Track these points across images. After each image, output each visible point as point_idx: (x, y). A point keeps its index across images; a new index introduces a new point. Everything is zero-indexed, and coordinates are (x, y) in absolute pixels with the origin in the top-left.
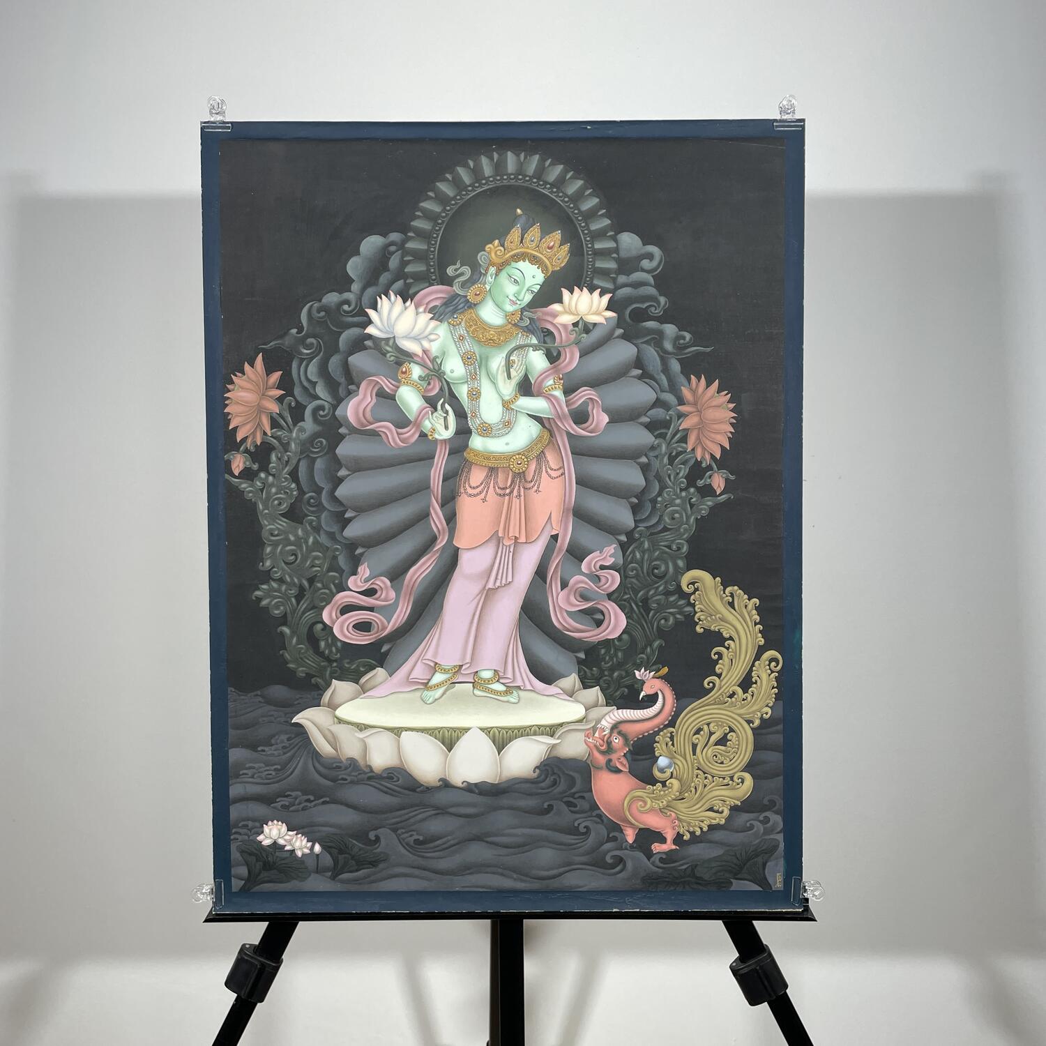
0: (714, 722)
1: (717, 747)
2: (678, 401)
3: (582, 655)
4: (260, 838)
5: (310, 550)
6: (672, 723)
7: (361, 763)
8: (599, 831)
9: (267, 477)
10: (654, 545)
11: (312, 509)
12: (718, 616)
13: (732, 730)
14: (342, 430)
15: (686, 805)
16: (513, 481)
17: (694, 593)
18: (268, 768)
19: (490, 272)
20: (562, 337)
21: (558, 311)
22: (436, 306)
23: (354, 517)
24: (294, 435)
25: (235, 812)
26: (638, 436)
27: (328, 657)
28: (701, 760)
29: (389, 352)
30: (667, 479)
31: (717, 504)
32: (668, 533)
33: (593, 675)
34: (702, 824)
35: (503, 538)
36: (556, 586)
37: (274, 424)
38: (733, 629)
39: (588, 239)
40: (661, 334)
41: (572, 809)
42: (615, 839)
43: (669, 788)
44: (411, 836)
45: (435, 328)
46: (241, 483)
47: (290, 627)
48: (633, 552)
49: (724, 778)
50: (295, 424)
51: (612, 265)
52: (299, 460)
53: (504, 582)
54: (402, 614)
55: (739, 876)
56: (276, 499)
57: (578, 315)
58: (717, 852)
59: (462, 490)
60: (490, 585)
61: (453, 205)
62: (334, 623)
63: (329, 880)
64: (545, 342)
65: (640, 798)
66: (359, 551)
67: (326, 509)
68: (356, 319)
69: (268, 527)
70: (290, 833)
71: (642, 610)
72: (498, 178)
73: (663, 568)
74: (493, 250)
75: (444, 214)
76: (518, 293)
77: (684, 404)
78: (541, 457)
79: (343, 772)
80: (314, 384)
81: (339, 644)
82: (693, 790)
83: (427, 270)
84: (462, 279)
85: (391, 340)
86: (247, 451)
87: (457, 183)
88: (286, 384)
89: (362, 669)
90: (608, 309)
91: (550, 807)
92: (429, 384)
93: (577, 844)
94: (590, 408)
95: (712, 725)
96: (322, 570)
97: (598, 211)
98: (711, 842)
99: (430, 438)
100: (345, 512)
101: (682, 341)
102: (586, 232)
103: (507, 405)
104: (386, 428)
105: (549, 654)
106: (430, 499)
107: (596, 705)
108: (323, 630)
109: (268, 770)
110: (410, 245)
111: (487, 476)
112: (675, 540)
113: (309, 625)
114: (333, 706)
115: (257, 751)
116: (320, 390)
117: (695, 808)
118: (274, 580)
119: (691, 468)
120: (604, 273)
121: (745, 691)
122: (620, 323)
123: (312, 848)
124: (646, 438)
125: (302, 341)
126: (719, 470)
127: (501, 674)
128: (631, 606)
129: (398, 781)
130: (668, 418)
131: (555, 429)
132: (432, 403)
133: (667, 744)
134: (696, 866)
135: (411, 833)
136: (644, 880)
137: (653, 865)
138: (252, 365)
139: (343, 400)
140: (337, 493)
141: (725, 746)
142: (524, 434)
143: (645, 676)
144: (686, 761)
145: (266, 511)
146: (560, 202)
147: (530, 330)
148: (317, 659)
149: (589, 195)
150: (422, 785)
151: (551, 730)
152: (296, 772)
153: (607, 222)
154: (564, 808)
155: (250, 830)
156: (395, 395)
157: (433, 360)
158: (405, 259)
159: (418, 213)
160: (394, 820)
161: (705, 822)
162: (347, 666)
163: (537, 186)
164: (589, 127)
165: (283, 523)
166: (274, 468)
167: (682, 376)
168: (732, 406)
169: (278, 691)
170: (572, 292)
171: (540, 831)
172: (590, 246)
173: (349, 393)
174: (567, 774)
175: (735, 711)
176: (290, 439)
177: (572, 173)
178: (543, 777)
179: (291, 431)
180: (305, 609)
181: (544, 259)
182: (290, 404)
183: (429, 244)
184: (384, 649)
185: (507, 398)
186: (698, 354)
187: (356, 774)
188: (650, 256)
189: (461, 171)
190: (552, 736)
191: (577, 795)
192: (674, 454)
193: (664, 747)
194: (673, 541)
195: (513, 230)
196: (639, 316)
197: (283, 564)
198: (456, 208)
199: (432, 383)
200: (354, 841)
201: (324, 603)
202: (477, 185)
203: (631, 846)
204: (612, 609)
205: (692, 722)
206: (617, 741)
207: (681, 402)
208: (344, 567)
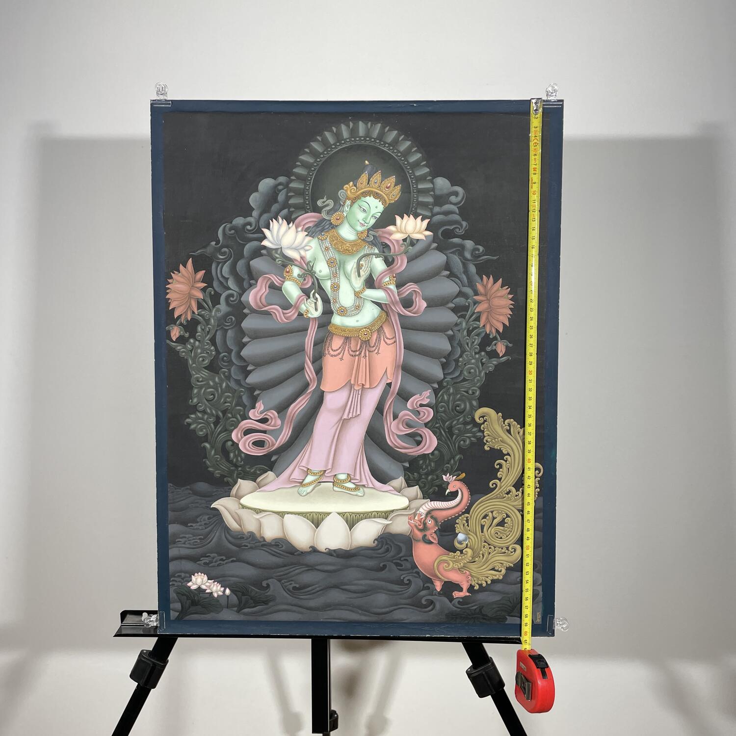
0: (496, 510)
1: (497, 527)
2: (474, 292)
3: (407, 465)
4: (190, 584)
5: (223, 392)
6: (467, 511)
7: (258, 535)
8: (417, 583)
9: (194, 343)
10: (457, 391)
11: (224, 364)
12: (500, 439)
13: (508, 516)
14: (246, 311)
15: (476, 566)
16: (361, 346)
17: (483, 423)
18: (195, 538)
19: (346, 204)
20: (395, 249)
21: (392, 231)
22: (310, 227)
23: (254, 370)
24: (213, 313)
25: (173, 566)
26: (446, 316)
27: (235, 464)
28: (487, 536)
29: (277, 258)
30: (466, 346)
31: (500, 363)
32: (466, 383)
33: (414, 477)
34: (487, 579)
35: (354, 385)
36: (390, 417)
37: (200, 306)
38: (510, 448)
39: (414, 181)
40: (463, 247)
41: (398, 567)
42: (428, 588)
43: (465, 554)
44: (291, 584)
45: (309, 242)
46: (178, 346)
47: (209, 443)
48: (442, 395)
49: (502, 548)
50: (214, 306)
51: (430, 200)
52: (217, 330)
53: (354, 414)
54: (285, 436)
55: (512, 614)
56: (200, 357)
57: (407, 233)
58: (497, 598)
59: (327, 352)
60: (345, 417)
61: (322, 158)
62: (239, 441)
63: (235, 613)
64: (384, 252)
65: (445, 561)
66: (257, 392)
67: (235, 364)
68: (255, 236)
69: (195, 376)
70: (210, 581)
71: (448, 434)
72: (353, 139)
73: (462, 407)
74: (349, 189)
75: (315, 164)
76: (366, 218)
77: (479, 295)
78: (380, 330)
79: (246, 541)
80: (227, 279)
81: (243, 455)
82: (481, 556)
83: (304, 202)
84: (328, 208)
85: (279, 250)
86: (181, 324)
87: (325, 143)
88: (208, 279)
89: (258, 472)
90: (426, 230)
91: (385, 566)
92: (305, 280)
93: (402, 591)
94: (414, 298)
95: (494, 513)
96: (232, 405)
97: (421, 163)
98: (493, 591)
99: (305, 316)
100: (247, 366)
101: (477, 252)
102: (412, 177)
103: (357, 295)
104: (275, 309)
105: (385, 464)
106: (305, 357)
107: (416, 498)
108: (232, 445)
109: (194, 539)
110: (292, 185)
111: (343, 343)
112: (471, 387)
113: (223, 441)
114: (239, 497)
115: (187, 526)
116: (231, 283)
117: (482, 568)
118: (200, 412)
119: (483, 338)
120: (424, 205)
121: (517, 490)
122: (435, 239)
123: (224, 592)
124: (452, 318)
125: (219, 250)
126: (501, 340)
127: (352, 477)
128: (441, 432)
129: (283, 546)
130: (467, 304)
131: (390, 312)
132: (306, 293)
133: (464, 525)
134: (483, 607)
135: (291, 582)
136: (447, 616)
137: (453, 605)
138: (185, 266)
139: (247, 290)
140: (242, 354)
141: (504, 526)
142: (369, 314)
143: (450, 478)
144: (477, 536)
145: (194, 365)
146: (394, 156)
147: (373, 244)
148: (228, 465)
149: (415, 151)
150: (299, 550)
151: (386, 515)
152: (213, 540)
153: (427, 170)
154: (394, 567)
155: (183, 579)
156: (281, 288)
157: (308, 264)
158: (289, 194)
159: (298, 163)
160: (279, 574)
161: (489, 578)
162: (248, 470)
163: (379, 145)
164: (415, 105)
165: (205, 373)
166: (199, 336)
167: (476, 276)
168: (511, 296)
169: (202, 486)
170: (402, 218)
171: (377, 582)
172: (415, 186)
173: (251, 286)
174: (396, 545)
175: (510, 503)
176: (210, 316)
177: (403, 136)
178: (380, 546)
179: (211, 311)
180: (220, 431)
181: (384, 195)
182: (211, 292)
183: (305, 185)
184: (274, 458)
185: (357, 290)
186: (488, 261)
187: (254, 542)
188: (456, 194)
189: (328, 135)
190: (386, 519)
191: (402, 559)
192: (471, 329)
193: (462, 527)
194: (469, 388)
195: (363, 175)
196: (448, 234)
197: (205, 401)
198: (323, 160)
199: (307, 280)
200: (252, 587)
201: (233, 428)
202: (338, 144)
203: (439, 593)
204: (427, 433)
205: (480, 511)
206: (430, 522)
207: (476, 293)
208: (246, 404)
